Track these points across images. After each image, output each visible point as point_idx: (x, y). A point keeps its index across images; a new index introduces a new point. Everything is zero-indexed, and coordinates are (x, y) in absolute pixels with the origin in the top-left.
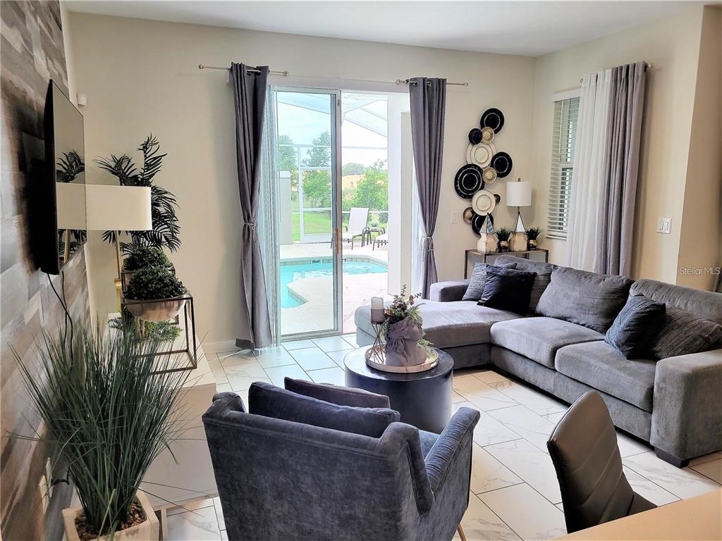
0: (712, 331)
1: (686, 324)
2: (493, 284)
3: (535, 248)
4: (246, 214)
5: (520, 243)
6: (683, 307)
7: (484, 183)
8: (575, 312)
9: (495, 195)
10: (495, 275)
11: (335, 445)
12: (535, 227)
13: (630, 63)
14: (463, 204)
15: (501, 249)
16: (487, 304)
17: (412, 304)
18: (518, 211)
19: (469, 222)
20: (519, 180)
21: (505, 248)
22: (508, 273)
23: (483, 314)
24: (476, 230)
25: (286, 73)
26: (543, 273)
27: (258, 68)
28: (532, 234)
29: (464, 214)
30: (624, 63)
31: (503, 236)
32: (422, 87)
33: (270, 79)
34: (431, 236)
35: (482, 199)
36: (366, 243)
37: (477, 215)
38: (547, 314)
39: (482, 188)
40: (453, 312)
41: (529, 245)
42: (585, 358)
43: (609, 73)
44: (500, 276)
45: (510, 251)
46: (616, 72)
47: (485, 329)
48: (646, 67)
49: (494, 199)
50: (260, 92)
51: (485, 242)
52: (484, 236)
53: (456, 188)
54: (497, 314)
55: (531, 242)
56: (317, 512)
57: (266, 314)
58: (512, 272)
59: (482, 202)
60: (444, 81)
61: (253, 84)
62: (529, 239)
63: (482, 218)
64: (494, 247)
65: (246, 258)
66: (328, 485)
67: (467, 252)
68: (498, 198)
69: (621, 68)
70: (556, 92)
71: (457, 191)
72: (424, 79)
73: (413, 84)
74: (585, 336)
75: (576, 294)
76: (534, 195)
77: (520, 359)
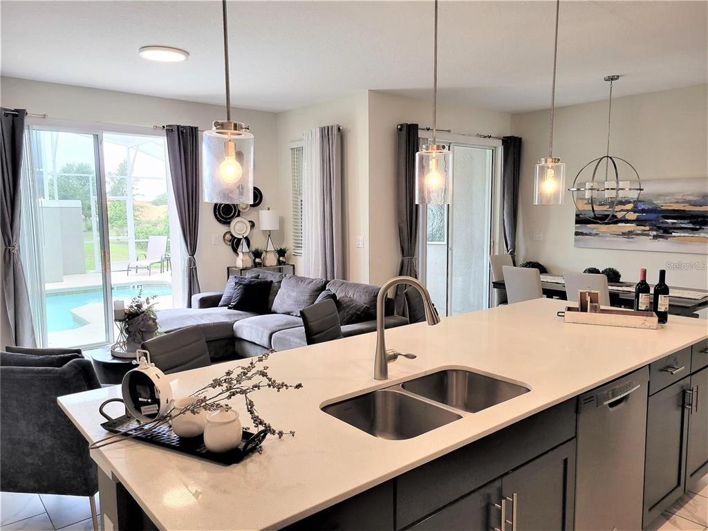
0: (362, 310)
1: (348, 306)
2: (239, 291)
3: (284, 263)
4: (6, 239)
5: (271, 260)
6: (352, 296)
7: (239, 211)
8: (293, 307)
9: (250, 221)
10: (241, 284)
11: (30, 375)
12: (283, 247)
13: (330, 124)
14: (223, 229)
15: (256, 265)
16: (235, 308)
17: (148, 303)
18: (269, 234)
19: (228, 243)
20: (269, 209)
21: (260, 264)
22: (251, 282)
23: (229, 315)
24: (235, 250)
25: (45, 115)
26: (277, 281)
27: (16, 110)
28: (281, 253)
29: (224, 236)
30: (326, 125)
31: (257, 254)
32: (176, 133)
33: (27, 120)
34: (193, 255)
35: (239, 224)
36: (165, 270)
37: (235, 238)
38: (279, 312)
39: (238, 215)
40: (203, 315)
41: (279, 261)
42: (288, 337)
43: (318, 130)
44: (244, 285)
45: (264, 266)
46: (322, 130)
47: (229, 327)
48: (339, 129)
49: (249, 225)
50: (17, 131)
51: (242, 260)
52: (240, 254)
53: (216, 216)
54: (241, 314)
55: (281, 259)
56: (22, 424)
57: (30, 329)
58: (253, 281)
59: (239, 227)
60: (196, 128)
61: (11, 123)
62: (279, 257)
63: (239, 240)
64: (250, 264)
65: (7, 279)
66: (28, 404)
67: (228, 268)
68: (253, 225)
69: (325, 127)
70: (291, 142)
71: (217, 218)
72: (178, 126)
73: (169, 130)
74: (297, 323)
75: (294, 294)
76: (282, 222)
77: (253, 346)
